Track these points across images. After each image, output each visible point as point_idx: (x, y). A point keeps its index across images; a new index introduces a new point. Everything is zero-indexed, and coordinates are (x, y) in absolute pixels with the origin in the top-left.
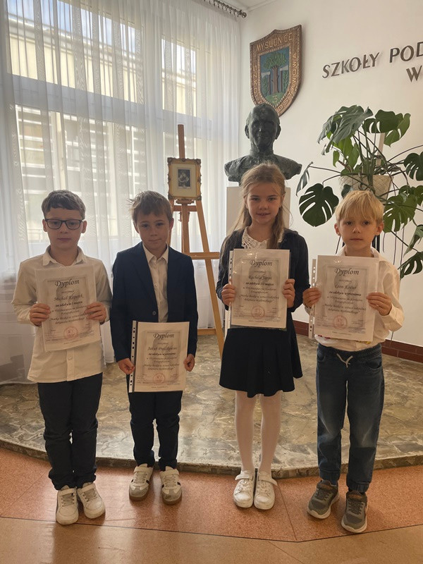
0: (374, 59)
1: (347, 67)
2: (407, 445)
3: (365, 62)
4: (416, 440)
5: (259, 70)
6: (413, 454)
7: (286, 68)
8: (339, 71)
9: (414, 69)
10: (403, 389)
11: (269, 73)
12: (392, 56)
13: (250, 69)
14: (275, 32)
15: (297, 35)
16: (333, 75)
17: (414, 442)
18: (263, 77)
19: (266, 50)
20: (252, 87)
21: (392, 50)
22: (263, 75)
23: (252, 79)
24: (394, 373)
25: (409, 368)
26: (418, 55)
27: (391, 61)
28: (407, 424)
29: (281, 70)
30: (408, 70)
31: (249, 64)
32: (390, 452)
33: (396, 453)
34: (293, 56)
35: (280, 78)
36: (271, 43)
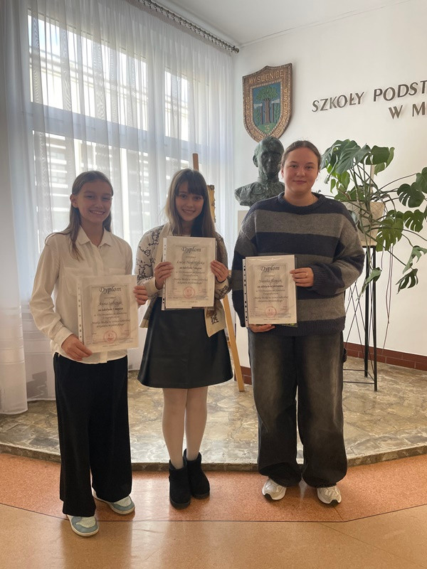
0: (359, 98)
1: (335, 103)
2: (415, 437)
3: (352, 99)
4: (420, 433)
5: (252, 102)
6: (421, 444)
7: (277, 101)
8: (328, 106)
9: (395, 108)
11: (261, 105)
12: (375, 95)
13: (242, 100)
14: (267, 68)
16: (322, 109)
17: (419, 435)
18: (255, 108)
19: (258, 84)
21: (375, 91)
22: (256, 106)
23: (245, 109)
25: (398, 373)
26: (399, 96)
27: (375, 100)
28: (410, 419)
29: (272, 102)
30: (390, 109)
31: (242, 96)
32: (402, 444)
33: (407, 444)
34: (284, 90)
35: (272, 110)
36: (263, 78)
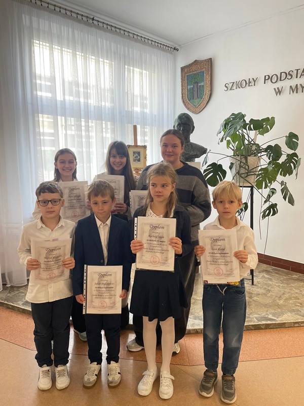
0: (255, 81)
1: (239, 85)
2: (262, 317)
3: (250, 82)
4: (268, 315)
5: (186, 84)
6: (264, 322)
7: (202, 84)
8: (234, 88)
9: (278, 88)
10: (269, 285)
11: (192, 86)
12: (265, 80)
13: (180, 83)
14: (196, 61)
15: (210, 63)
16: (231, 89)
17: (266, 316)
18: (189, 88)
19: (190, 72)
20: (182, 94)
21: (265, 76)
22: (189, 87)
23: (182, 90)
24: (266, 276)
26: (281, 80)
27: (265, 83)
28: (266, 306)
29: (199, 85)
30: (275, 89)
31: (180, 80)
32: (251, 321)
33: (254, 322)
34: (207, 77)
35: (199, 90)
36: (194, 68)
